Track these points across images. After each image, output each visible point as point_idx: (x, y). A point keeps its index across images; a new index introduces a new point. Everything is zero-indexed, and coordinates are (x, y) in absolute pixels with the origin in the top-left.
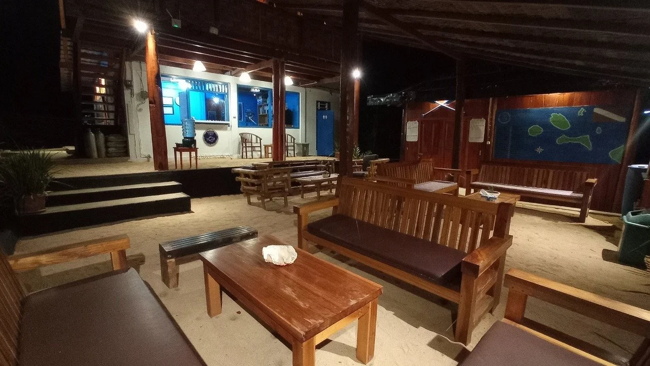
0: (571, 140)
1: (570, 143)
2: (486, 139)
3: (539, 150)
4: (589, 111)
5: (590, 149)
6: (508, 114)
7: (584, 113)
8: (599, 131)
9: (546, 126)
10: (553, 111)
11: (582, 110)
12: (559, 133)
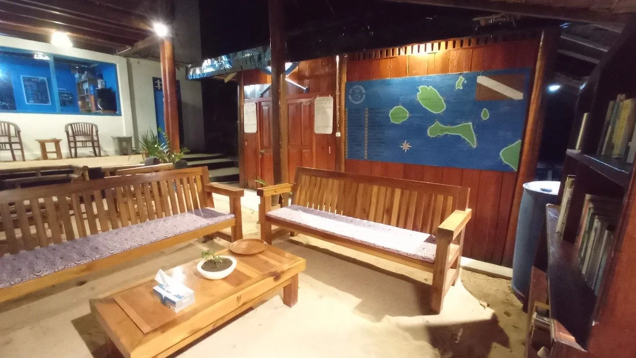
0: (446, 130)
1: (446, 135)
2: (335, 129)
3: (406, 146)
4: (471, 82)
5: (474, 146)
6: (362, 88)
7: (463, 85)
8: (485, 115)
9: (414, 107)
10: (421, 83)
11: (462, 79)
12: (431, 118)
